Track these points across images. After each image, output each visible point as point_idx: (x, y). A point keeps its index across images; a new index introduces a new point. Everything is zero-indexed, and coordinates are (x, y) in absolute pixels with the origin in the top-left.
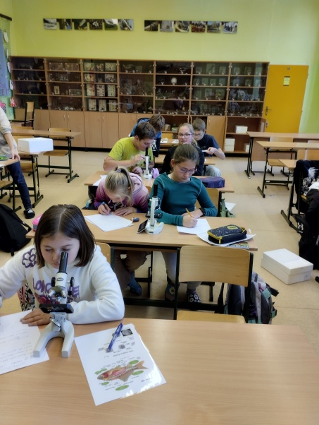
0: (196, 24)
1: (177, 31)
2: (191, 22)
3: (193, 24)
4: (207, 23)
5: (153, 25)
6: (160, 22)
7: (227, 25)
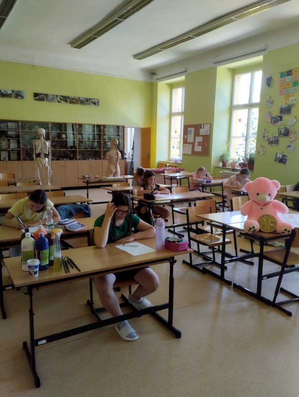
0: (72, 99)
1: (59, 102)
2: (68, 97)
3: (70, 98)
4: (79, 98)
5: (41, 96)
6: (46, 95)
7: (93, 101)
